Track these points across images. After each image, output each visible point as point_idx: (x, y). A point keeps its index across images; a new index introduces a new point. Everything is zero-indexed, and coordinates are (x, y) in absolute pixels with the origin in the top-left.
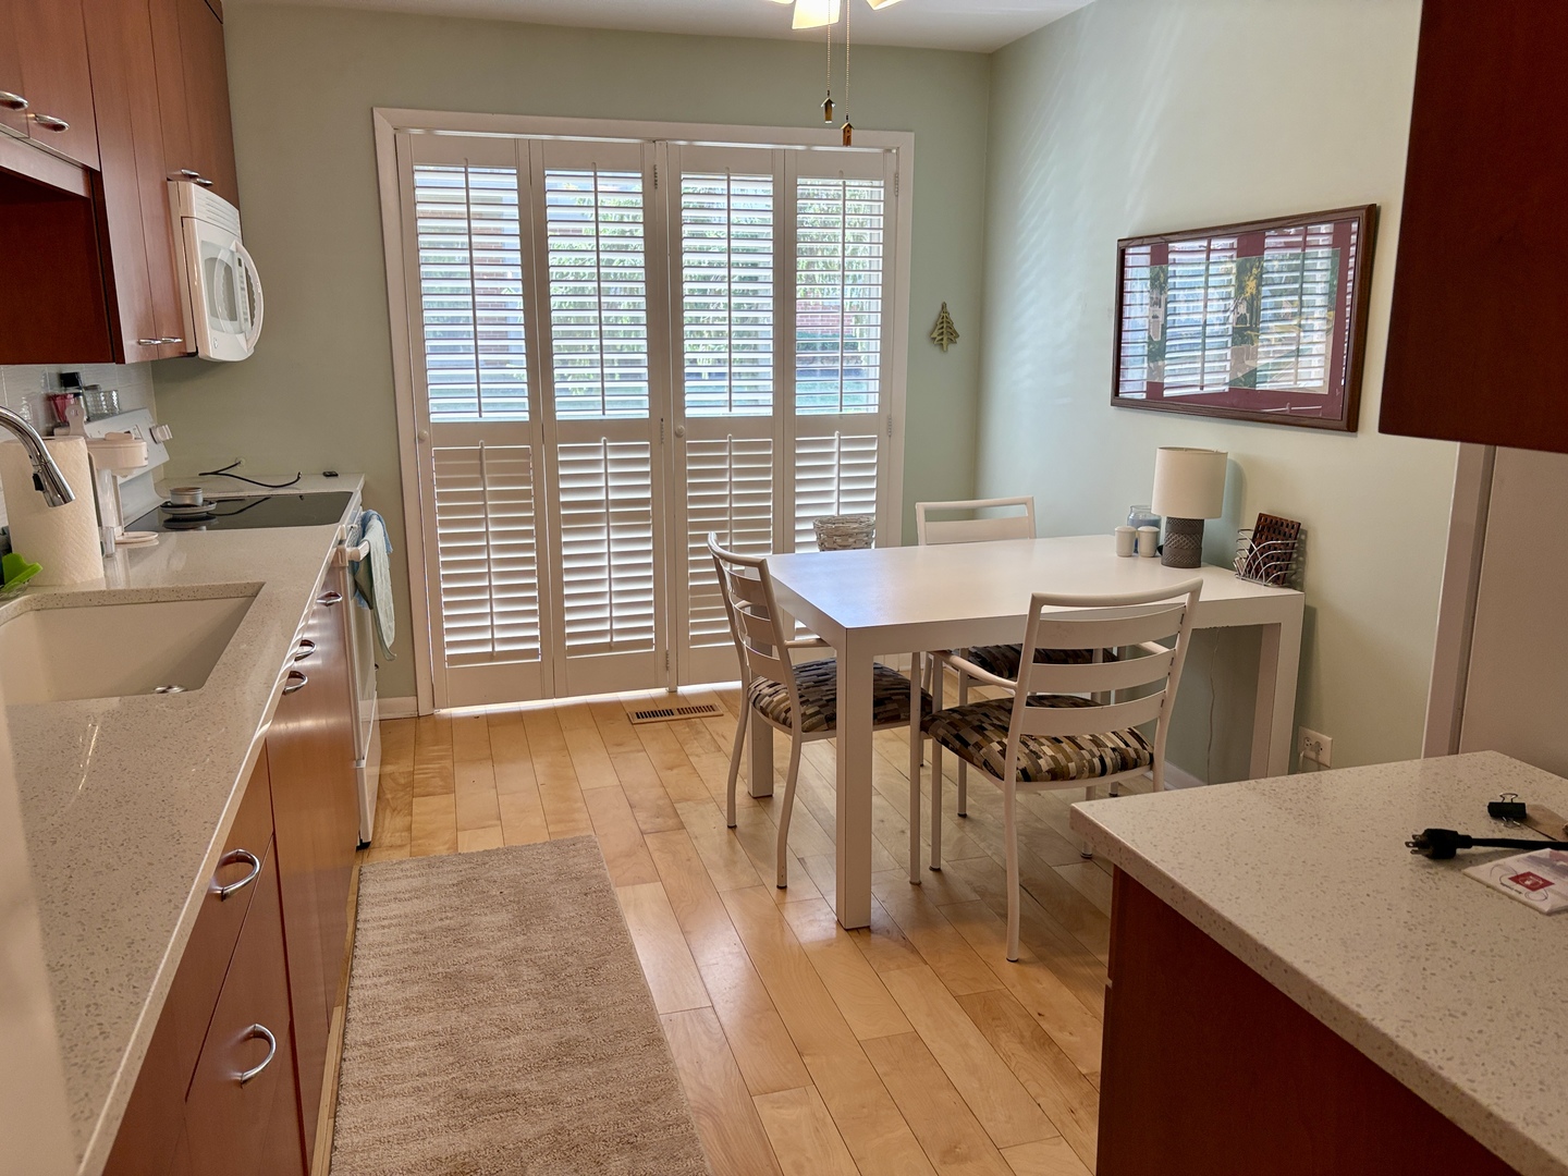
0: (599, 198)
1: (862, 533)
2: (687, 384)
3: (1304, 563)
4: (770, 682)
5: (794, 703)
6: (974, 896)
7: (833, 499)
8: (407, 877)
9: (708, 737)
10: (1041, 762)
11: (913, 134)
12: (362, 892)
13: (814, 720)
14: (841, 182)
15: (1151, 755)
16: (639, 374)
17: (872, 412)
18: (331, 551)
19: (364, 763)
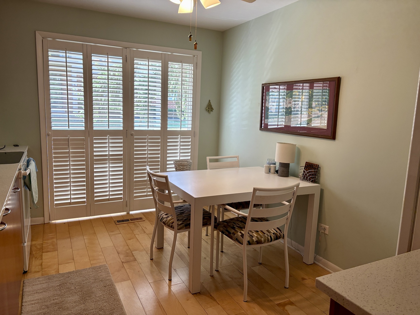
0: (109, 63)
1: (188, 165)
2: (135, 120)
3: (319, 176)
4: (165, 213)
5: (175, 220)
6: (230, 279)
7: (178, 155)
8: (41, 284)
9: (141, 228)
10: (254, 238)
11: (201, 52)
12: (24, 290)
13: (181, 226)
14: (181, 64)
15: (283, 234)
16: (120, 117)
17: (189, 130)
18: (17, 172)
19: (26, 244)
